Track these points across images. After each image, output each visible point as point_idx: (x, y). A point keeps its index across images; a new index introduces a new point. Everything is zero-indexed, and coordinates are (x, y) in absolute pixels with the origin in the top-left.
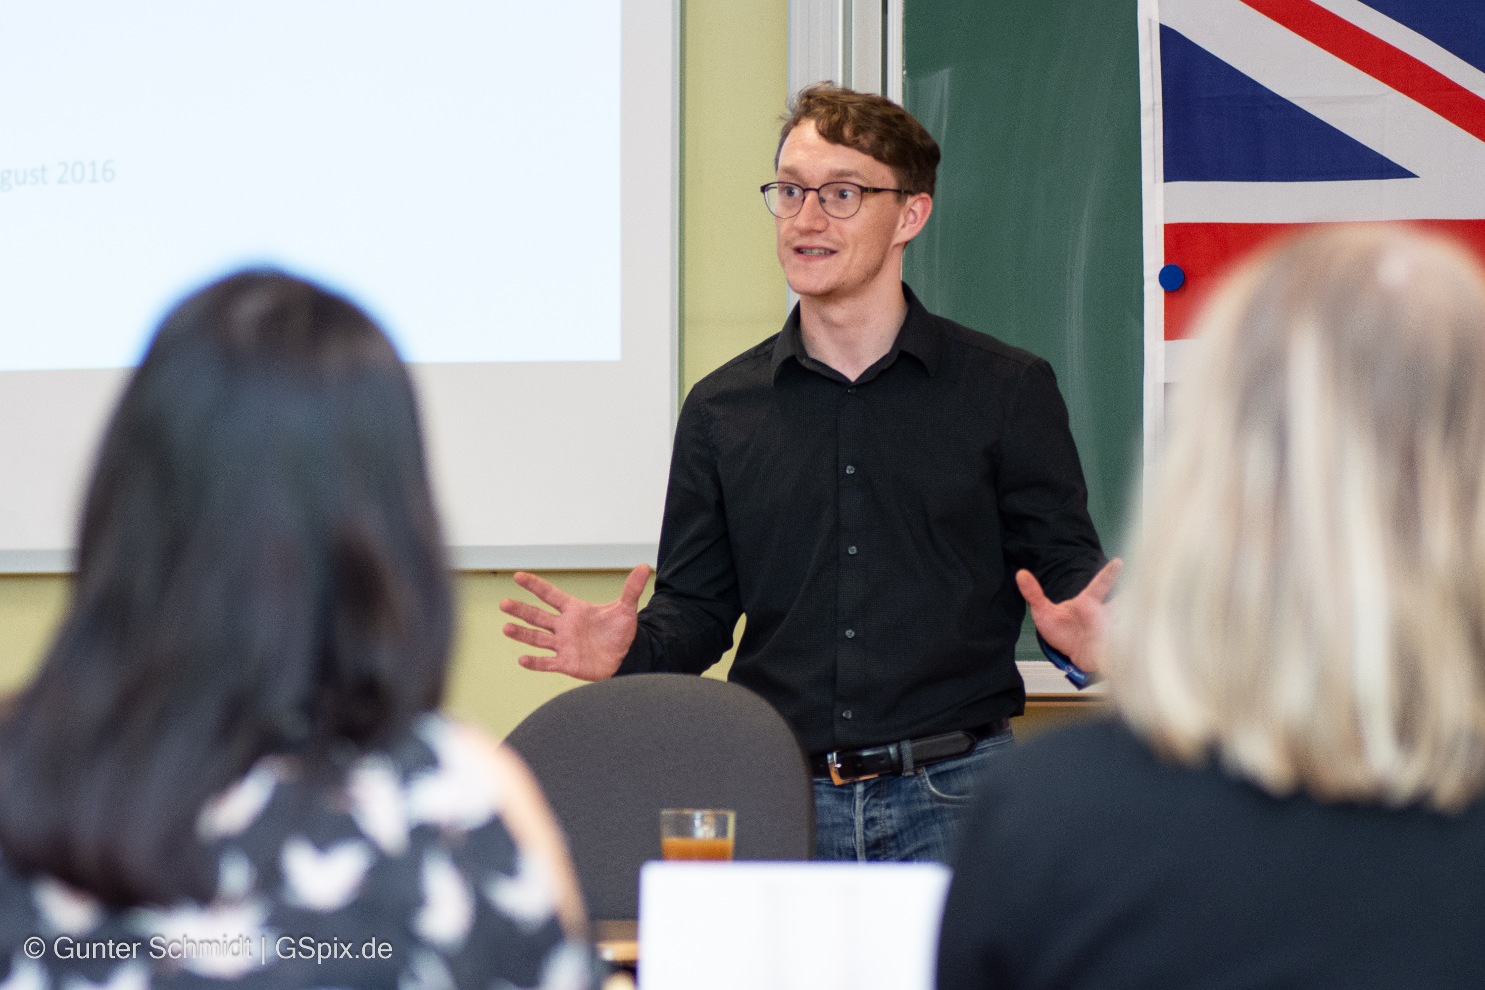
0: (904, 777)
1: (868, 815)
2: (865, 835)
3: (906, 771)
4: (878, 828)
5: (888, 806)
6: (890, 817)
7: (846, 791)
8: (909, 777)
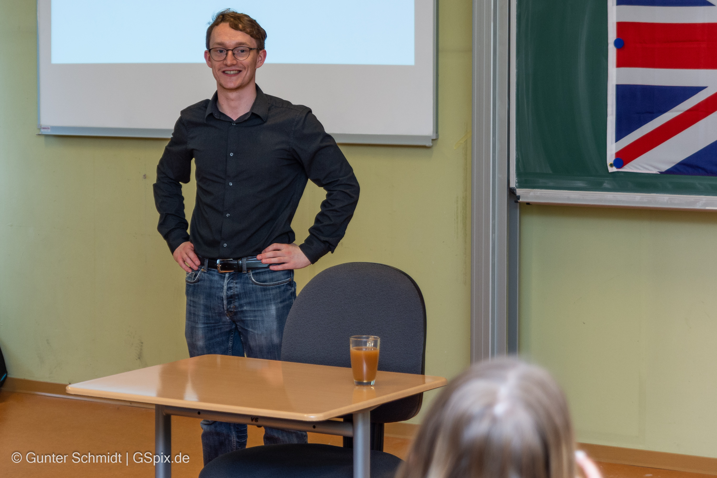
0: (243, 273)
1: (229, 286)
2: (227, 293)
3: (243, 271)
4: (232, 291)
5: (236, 283)
6: (237, 287)
7: (223, 275)
8: (245, 273)
